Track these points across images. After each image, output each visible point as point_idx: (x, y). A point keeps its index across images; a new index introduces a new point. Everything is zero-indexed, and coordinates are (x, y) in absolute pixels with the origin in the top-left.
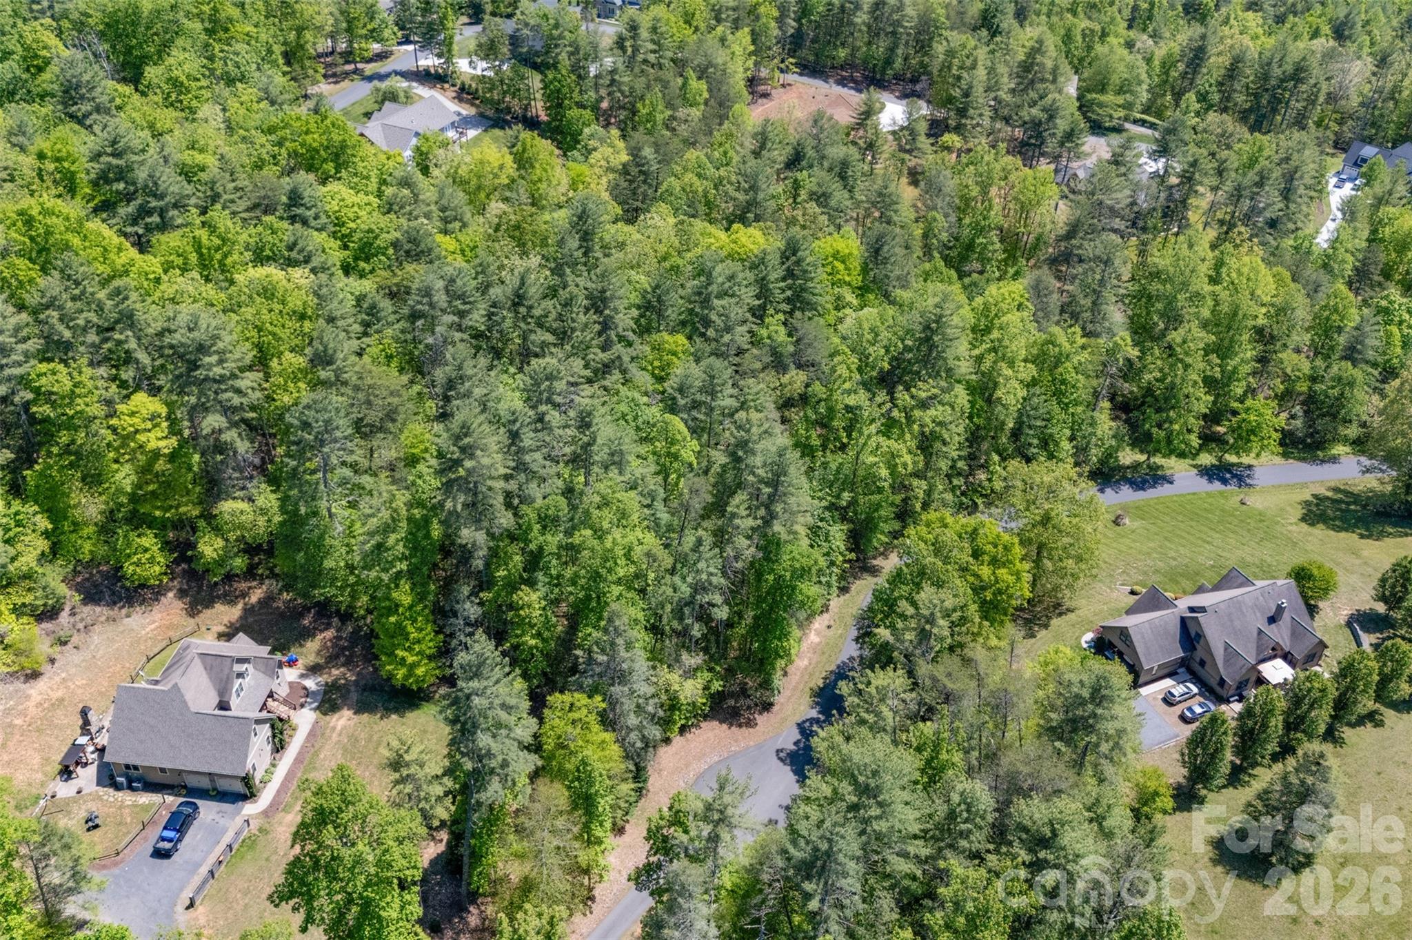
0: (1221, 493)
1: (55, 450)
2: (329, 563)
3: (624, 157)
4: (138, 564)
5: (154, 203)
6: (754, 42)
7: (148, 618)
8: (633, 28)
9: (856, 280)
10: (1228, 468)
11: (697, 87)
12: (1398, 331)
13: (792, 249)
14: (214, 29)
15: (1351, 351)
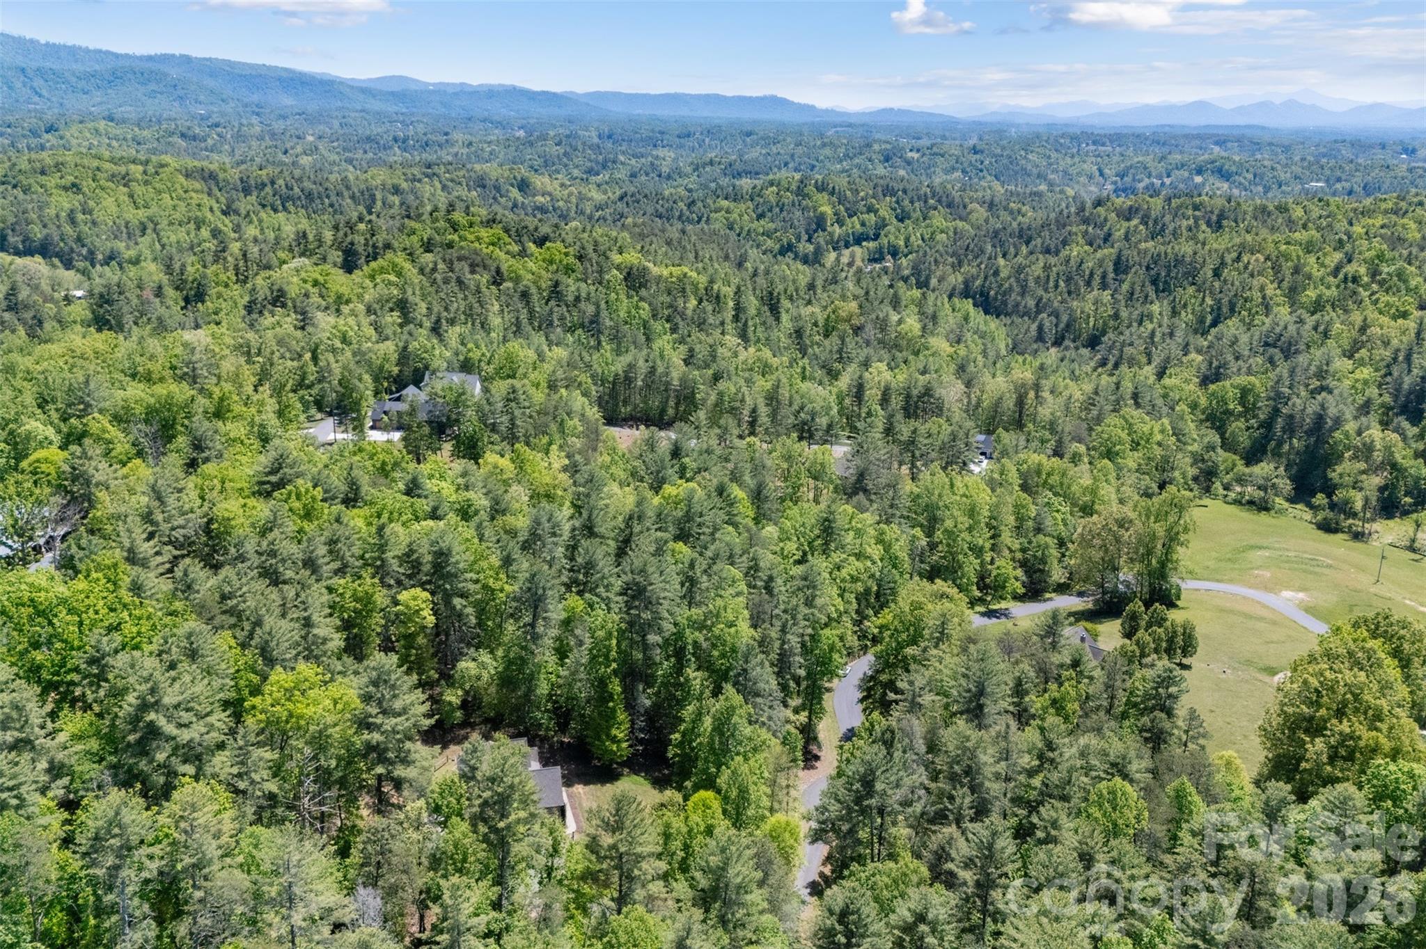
8: (514, 392)
9: (752, 514)
10: (996, 611)
11: (574, 423)
12: (1059, 516)
13: (721, 491)
14: (219, 413)
15: (1038, 530)
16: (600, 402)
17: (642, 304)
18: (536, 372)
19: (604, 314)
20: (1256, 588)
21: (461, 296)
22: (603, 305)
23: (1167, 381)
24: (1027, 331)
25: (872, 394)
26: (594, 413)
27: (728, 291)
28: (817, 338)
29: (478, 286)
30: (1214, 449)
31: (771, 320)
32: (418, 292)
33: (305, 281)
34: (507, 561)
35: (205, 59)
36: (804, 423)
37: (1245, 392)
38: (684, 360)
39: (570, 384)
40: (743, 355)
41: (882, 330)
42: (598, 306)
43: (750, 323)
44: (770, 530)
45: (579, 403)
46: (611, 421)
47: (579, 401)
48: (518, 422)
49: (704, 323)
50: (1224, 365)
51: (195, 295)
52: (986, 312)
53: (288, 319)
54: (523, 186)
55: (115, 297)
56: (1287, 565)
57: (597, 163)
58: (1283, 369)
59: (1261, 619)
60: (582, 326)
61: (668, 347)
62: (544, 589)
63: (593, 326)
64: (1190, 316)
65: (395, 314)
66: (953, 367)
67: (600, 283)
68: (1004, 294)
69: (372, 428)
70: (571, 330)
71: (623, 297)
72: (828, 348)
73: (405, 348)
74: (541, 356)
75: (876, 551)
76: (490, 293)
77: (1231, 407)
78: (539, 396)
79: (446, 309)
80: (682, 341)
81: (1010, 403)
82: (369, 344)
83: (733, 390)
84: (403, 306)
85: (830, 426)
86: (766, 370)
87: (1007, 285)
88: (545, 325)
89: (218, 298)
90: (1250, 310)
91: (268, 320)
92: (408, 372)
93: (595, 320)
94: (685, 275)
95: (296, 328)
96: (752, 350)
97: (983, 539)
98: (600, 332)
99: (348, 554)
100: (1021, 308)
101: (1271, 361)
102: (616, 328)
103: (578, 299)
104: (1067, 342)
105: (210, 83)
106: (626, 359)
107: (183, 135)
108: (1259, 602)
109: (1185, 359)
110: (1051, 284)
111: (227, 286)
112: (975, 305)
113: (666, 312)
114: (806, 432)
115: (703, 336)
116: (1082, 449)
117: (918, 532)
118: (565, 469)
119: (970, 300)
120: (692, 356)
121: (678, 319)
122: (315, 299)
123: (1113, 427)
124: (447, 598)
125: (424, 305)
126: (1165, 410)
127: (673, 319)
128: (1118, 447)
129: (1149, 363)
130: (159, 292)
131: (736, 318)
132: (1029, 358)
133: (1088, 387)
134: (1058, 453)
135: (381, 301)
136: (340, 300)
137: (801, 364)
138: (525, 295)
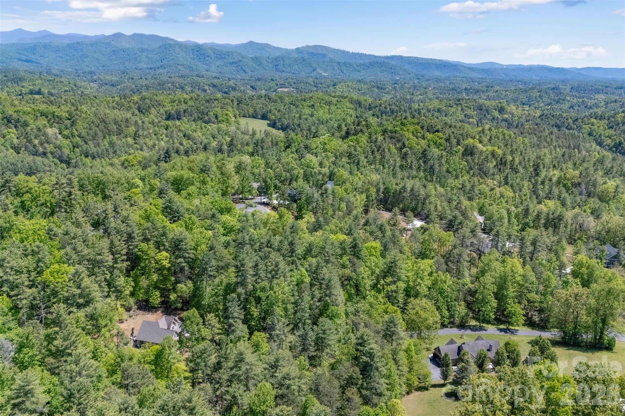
0: (503, 335)
1: (139, 268)
2: (203, 303)
3: (313, 220)
4: (154, 299)
5: (177, 215)
6: (367, 198)
7: (153, 316)
11: (343, 206)
35: (408, 57)
39: (364, 191)
40: (496, 190)
51: (288, 146)
54: (501, 110)
57: (554, 100)
60: (427, 169)
63: (430, 169)
67: (449, 152)
93: (432, 167)
96: (502, 188)
98: (433, 173)
102: (440, 172)
105: (407, 67)
107: (378, 87)
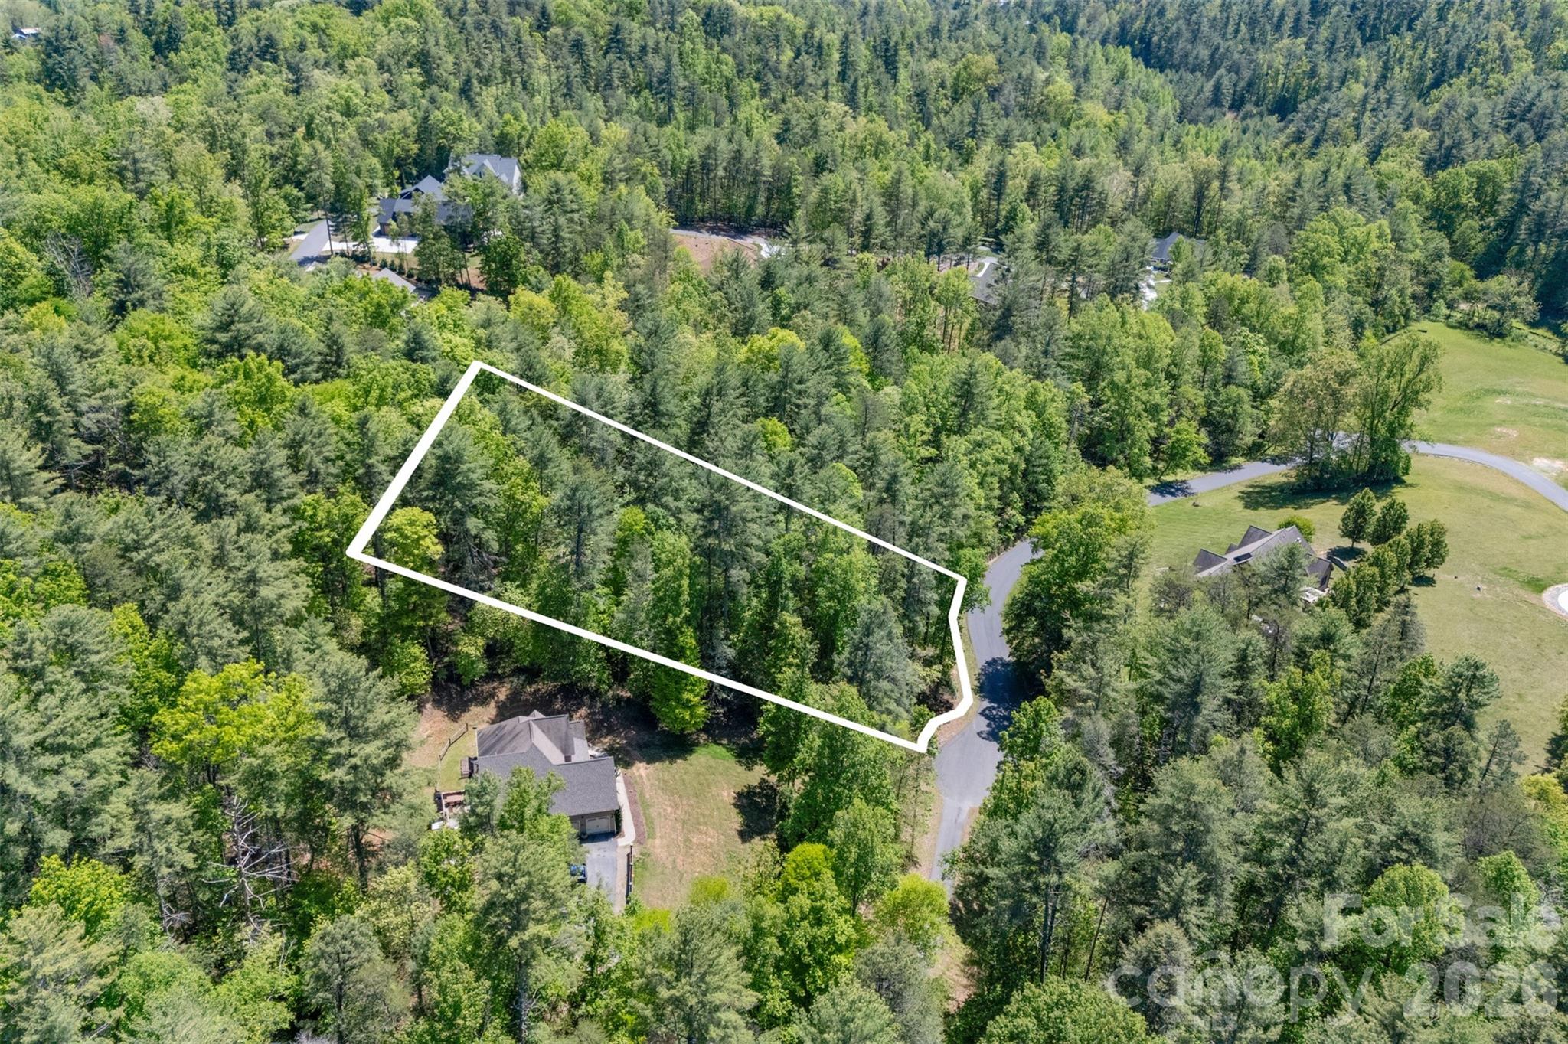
0: (1175, 503)
8: (558, 191)
9: (866, 368)
10: (1169, 485)
11: (635, 235)
12: (1255, 359)
13: (827, 342)
14: (169, 224)
15: (1229, 379)
16: (671, 199)
17: (725, 57)
18: (588, 162)
19: (677, 70)
20: (1502, 454)
21: (496, 46)
22: (675, 60)
23: (1384, 166)
24: (1201, 90)
25: (1016, 186)
26: (662, 218)
27: (833, 39)
28: (944, 103)
29: (518, 34)
30: (1439, 257)
31: (886, 79)
32: (442, 42)
33: (301, 26)
34: (541, 462)
36: (933, 234)
37: (1482, 179)
38: (777, 136)
39: (632, 176)
40: (851, 127)
41: (1025, 92)
42: (668, 60)
43: (861, 84)
44: (891, 393)
45: (642, 205)
46: (686, 221)
47: (641, 202)
48: (564, 234)
49: (802, 83)
50: (1458, 145)
51: (167, 42)
52: (1148, 64)
53: (277, 79)
55: (66, 43)
56: (1537, 420)
58: (1536, 152)
59: (1510, 500)
60: (649, 86)
61: (757, 116)
62: (590, 510)
63: (662, 86)
64: (1405, 73)
65: (416, 70)
66: (1112, 144)
67: (672, 28)
68: (1170, 40)
69: (380, 234)
70: (636, 92)
71: (701, 47)
72: (958, 118)
73: (426, 119)
74: (595, 138)
75: (1026, 419)
76: (532, 41)
77: (1464, 200)
78: (590, 195)
79: (478, 65)
80: (775, 108)
81: (1186, 195)
82: (381, 114)
83: (842, 186)
84: (423, 60)
85: (967, 240)
86: (879, 148)
87: (1174, 29)
88: (603, 85)
89: (195, 45)
90: (1483, 66)
91: (254, 80)
92: (431, 150)
93: (665, 78)
94: (779, 17)
95: (286, 92)
96: (862, 120)
97: (1158, 396)
98: (671, 95)
99: (317, 460)
100: (1191, 59)
101: (1519, 139)
102: (691, 90)
103: (644, 49)
104: (1249, 107)
106: (704, 136)
108: (1504, 474)
109: (1406, 136)
110: (1231, 28)
111: (205, 29)
112: (1134, 55)
113: (755, 67)
114: (935, 245)
115: (800, 102)
116: (1281, 262)
117: (1079, 387)
118: (622, 306)
119: (1128, 48)
120: (786, 130)
121: (770, 78)
122: (314, 52)
123: (1320, 232)
124: (458, 519)
125: (450, 59)
126: (1379, 205)
127: (763, 74)
128: (1326, 260)
129: (1358, 138)
130: (121, 38)
131: (842, 76)
132: (1204, 130)
133: (1288, 177)
134: (1250, 269)
135: (399, 54)
136: (346, 53)
137: (923, 139)
138: (577, 46)
